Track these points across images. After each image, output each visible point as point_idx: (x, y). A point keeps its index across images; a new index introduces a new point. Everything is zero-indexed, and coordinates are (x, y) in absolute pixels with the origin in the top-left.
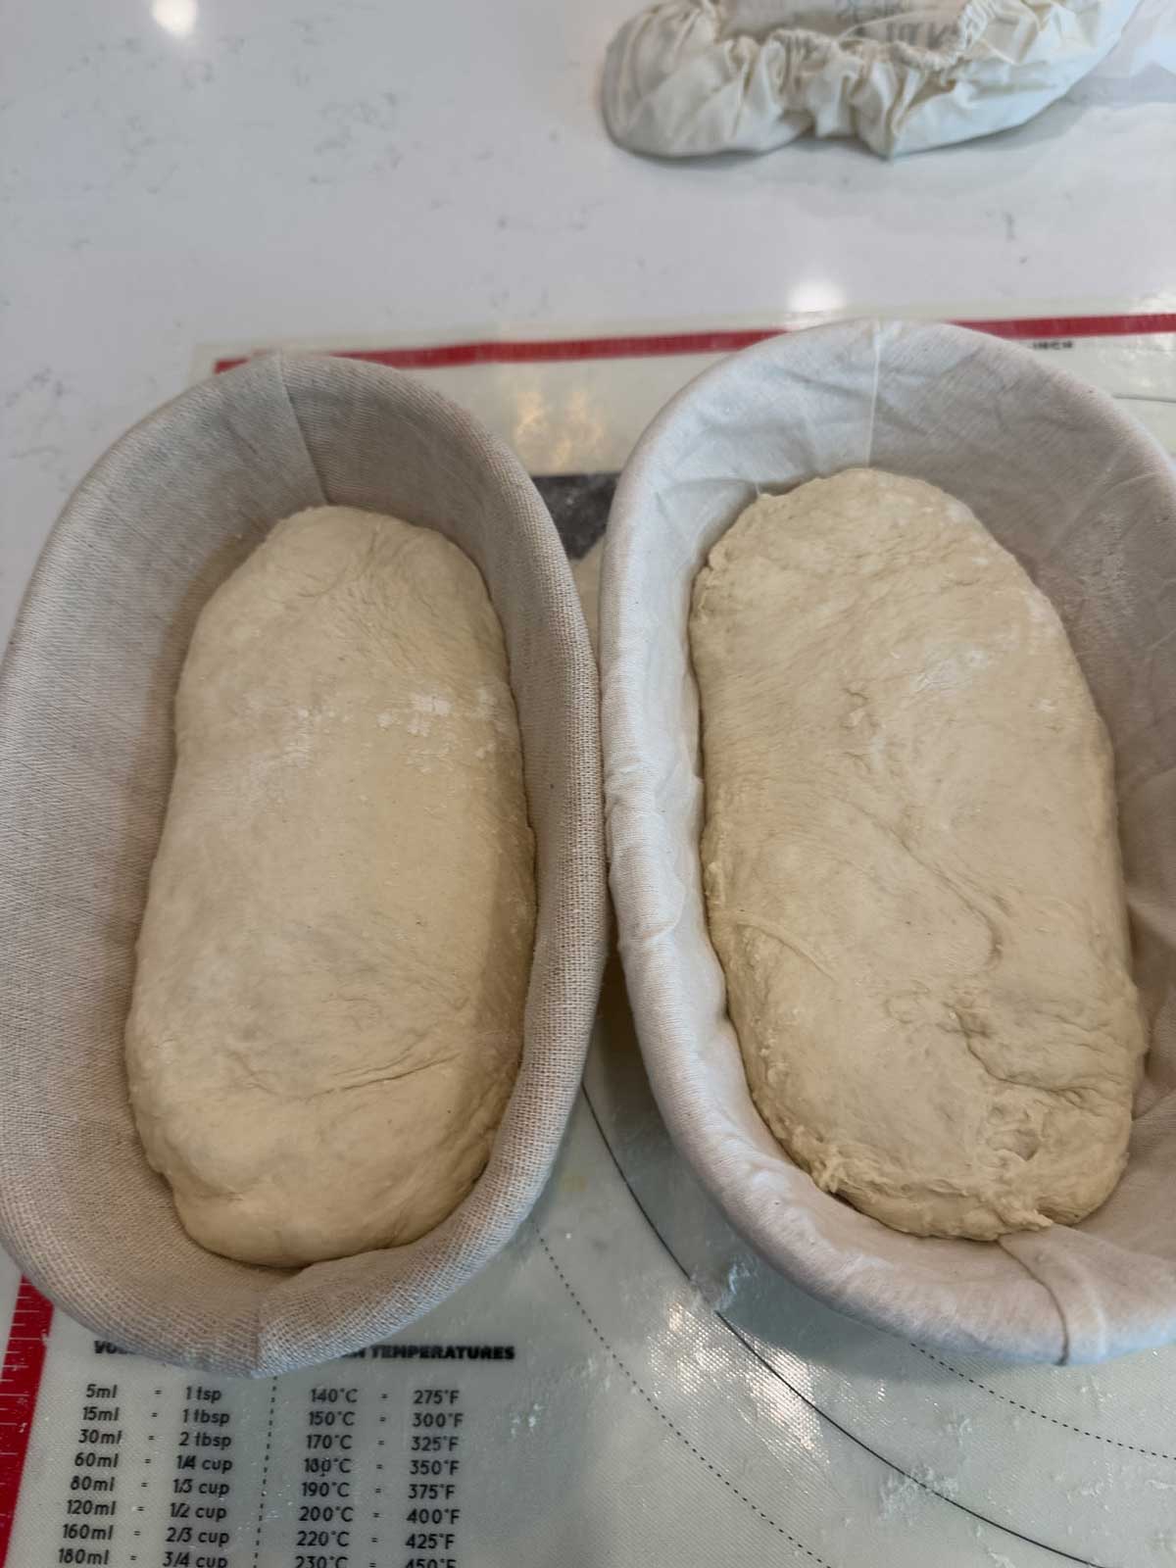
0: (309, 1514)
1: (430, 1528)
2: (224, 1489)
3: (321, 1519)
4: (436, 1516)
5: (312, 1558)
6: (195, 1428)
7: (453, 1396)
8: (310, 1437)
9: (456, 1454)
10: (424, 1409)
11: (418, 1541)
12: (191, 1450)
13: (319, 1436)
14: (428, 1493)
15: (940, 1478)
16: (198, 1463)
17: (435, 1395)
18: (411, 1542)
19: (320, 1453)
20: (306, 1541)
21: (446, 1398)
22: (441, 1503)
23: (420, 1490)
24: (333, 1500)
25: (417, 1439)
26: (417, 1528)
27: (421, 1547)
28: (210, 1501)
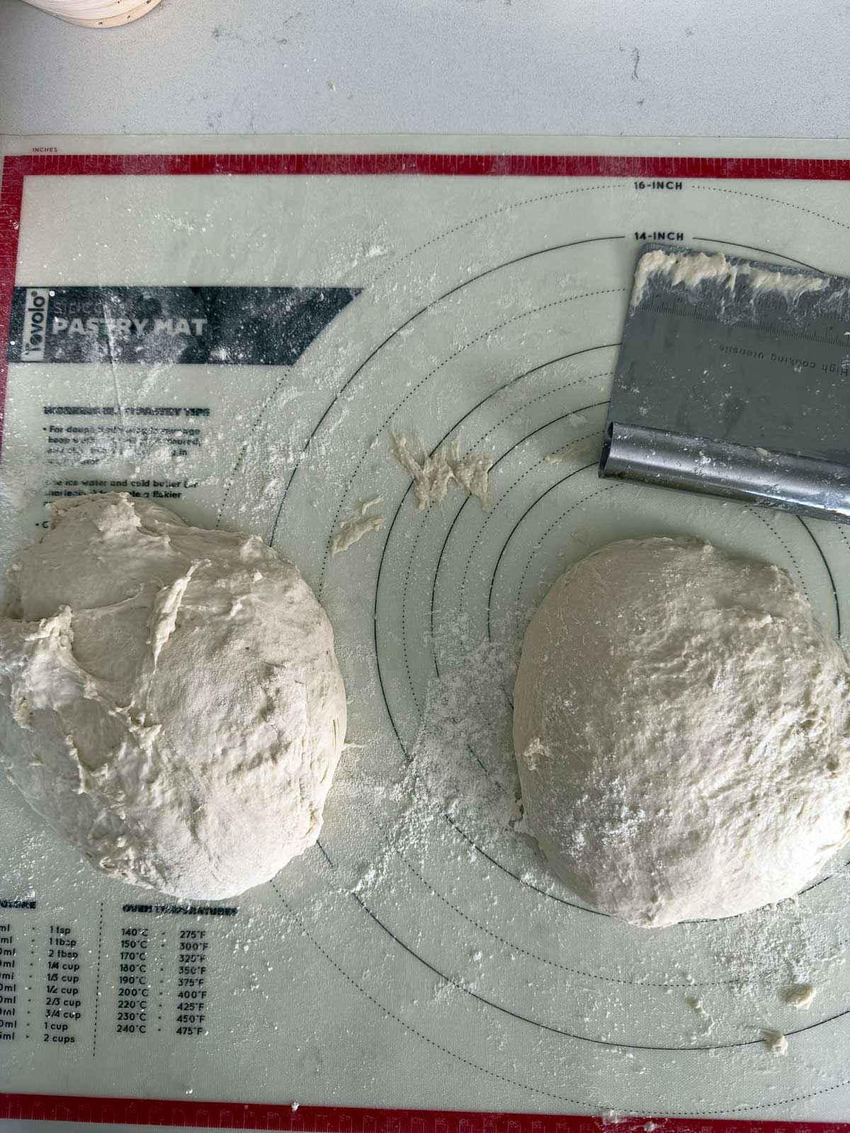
0: (123, 992)
1: (190, 1000)
2: (75, 979)
3: (130, 995)
4: (194, 995)
5: (126, 1014)
6: (57, 948)
7: (202, 934)
8: (122, 954)
9: (205, 964)
10: (185, 940)
11: (184, 1006)
12: (56, 959)
13: (128, 953)
14: (189, 984)
15: (467, 983)
16: (60, 966)
17: (192, 934)
18: (180, 1007)
19: (129, 962)
20: (123, 1006)
21: (198, 935)
22: (196, 987)
23: (184, 982)
24: (137, 985)
25: (182, 956)
26: (183, 1000)
27: (186, 1009)
28: (70, 985)
